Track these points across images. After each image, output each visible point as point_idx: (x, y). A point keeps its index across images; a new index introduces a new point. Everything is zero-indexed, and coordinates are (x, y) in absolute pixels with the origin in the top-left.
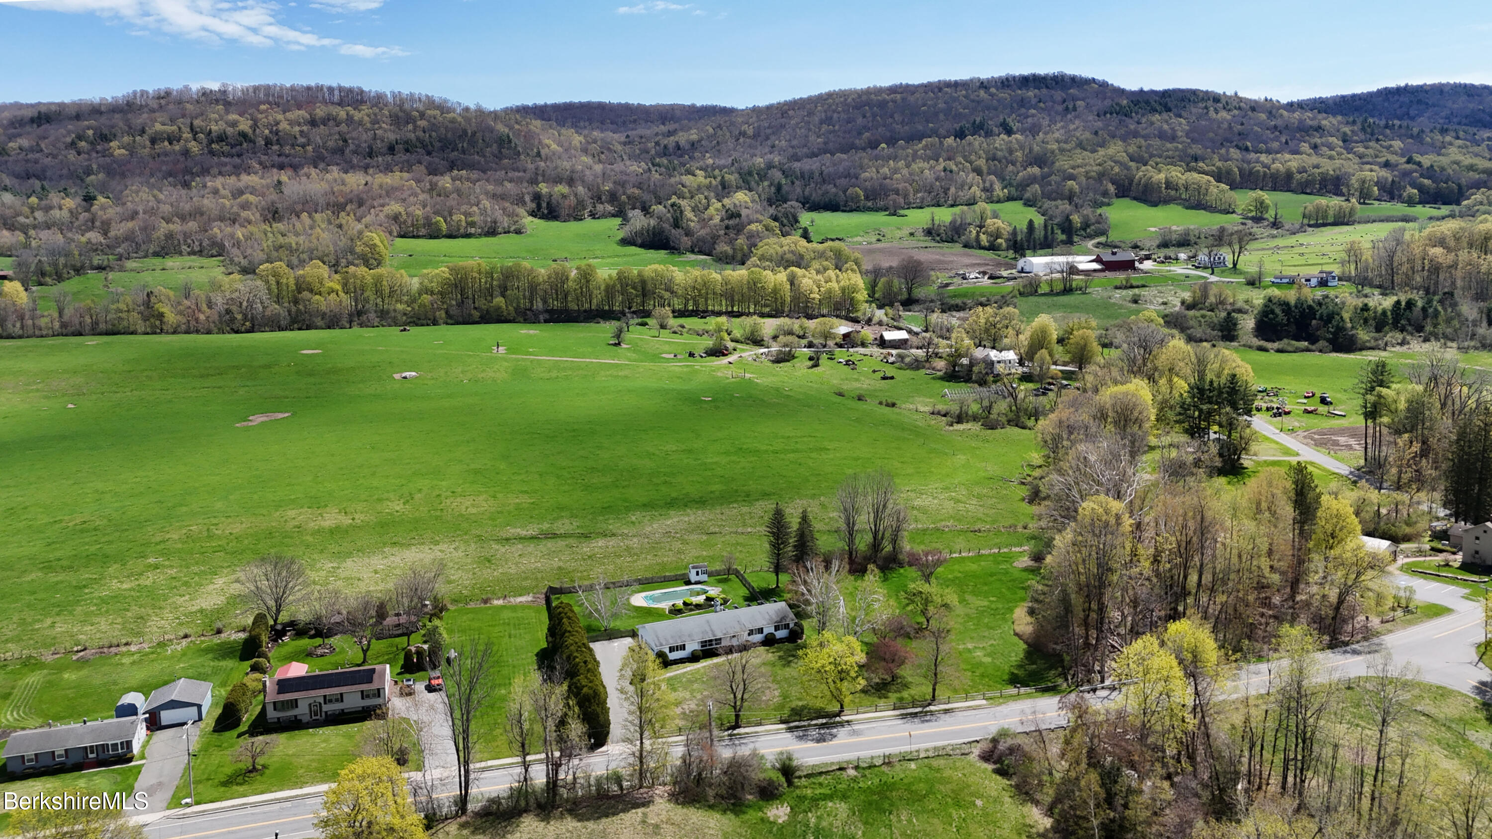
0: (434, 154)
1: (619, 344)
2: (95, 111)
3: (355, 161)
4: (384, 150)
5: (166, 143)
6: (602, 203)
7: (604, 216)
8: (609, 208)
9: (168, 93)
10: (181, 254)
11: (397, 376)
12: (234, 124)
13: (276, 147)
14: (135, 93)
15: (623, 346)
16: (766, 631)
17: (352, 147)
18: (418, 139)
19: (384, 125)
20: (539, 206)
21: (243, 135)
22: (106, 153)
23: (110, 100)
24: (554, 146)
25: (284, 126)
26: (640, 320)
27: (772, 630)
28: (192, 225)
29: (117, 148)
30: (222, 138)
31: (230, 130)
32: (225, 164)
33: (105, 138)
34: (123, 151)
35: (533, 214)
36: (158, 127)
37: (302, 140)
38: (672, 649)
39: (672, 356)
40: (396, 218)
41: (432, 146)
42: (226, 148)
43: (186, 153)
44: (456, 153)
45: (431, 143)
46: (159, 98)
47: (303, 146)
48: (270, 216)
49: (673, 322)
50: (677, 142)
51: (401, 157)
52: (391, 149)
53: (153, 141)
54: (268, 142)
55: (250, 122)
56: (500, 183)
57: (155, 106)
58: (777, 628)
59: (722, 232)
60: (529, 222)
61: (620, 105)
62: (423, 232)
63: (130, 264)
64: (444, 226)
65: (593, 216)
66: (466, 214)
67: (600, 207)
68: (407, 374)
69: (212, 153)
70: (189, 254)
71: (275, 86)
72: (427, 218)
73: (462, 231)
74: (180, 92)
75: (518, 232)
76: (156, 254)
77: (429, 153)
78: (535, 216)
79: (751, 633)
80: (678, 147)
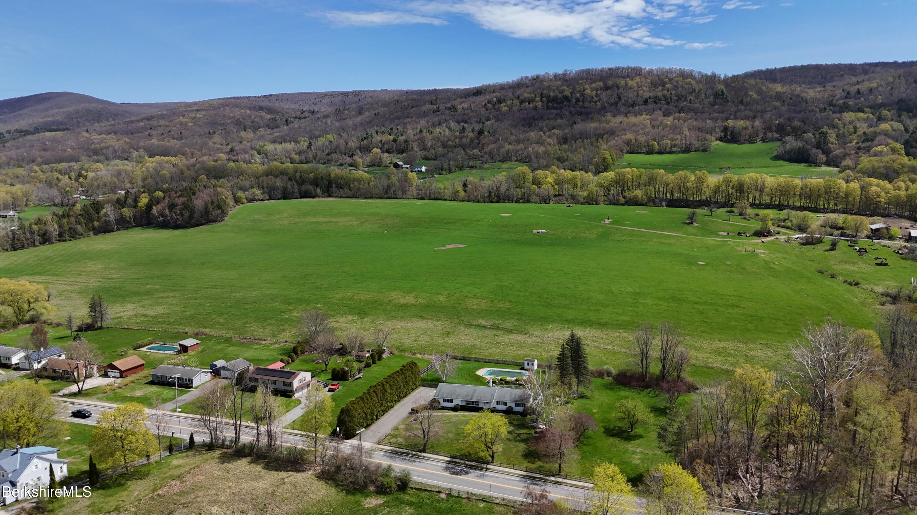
0: (671, 104)
1: (692, 223)
2: (503, 87)
3: (622, 109)
4: (642, 102)
5: (527, 103)
6: (771, 132)
7: (772, 140)
8: (776, 135)
9: (538, 77)
10: (511, 161)
11: (535, 231)
12: (563, 91)
13: (581, 103)
14: (522, 78)
15: (695, 224)
16: (509, 405)
17: (623, 101)
18: (664, 96)
19: (645, 88)
20: (726, 135)
21: (566, 98)
22: (499, 110)
23: (511, 82)
24: (755, 96)
25: (588, 91)
26: (729, 209)
27: (513, 405)
28: (521, 146)
29: (504, 108)
30: (555, 99)
31: (560, 95)
32: (551, 114)
33: (500, 101)
34: (506, 108)
35: (721, 139)
36: (526, 95)
37: (596, 99)
38: (444, 401)
39: (726, 234)
40: (628, 143)
41: (671, 99)
42: (555, 105)
43: (535, 108)
44: (685, 103)
45: (671, 97)
46: (533, 79)
47: (595, 102)
48: (562, 141)
49: (750, 211)
50: (858, 89)
51: (651, 106)
52: (646, 102)
53: (521, 103)
54: (578, 100)
55: (571, 90)
56: (704, 120)
57: (530, 84)
58: (516, 405)
59: (853, 152)
60: (716, 144)
61: (832, 65)
62: (644, 150)
63: (486, 166)
64: (656, 147)
65: (763, 140)
66: (672, 140)
67: (769, 135)
68: (540, 231)
69: (548, 108)
70: (515, 161)
71: (593, 69)
72: (647, 142)
73: (668, 150)
74: (544, 76)
75: (704, 150)
76: (500, 161)
77: (668, 103)
78: (721, 141)
79: (498, 403)
80: (858, 92)
